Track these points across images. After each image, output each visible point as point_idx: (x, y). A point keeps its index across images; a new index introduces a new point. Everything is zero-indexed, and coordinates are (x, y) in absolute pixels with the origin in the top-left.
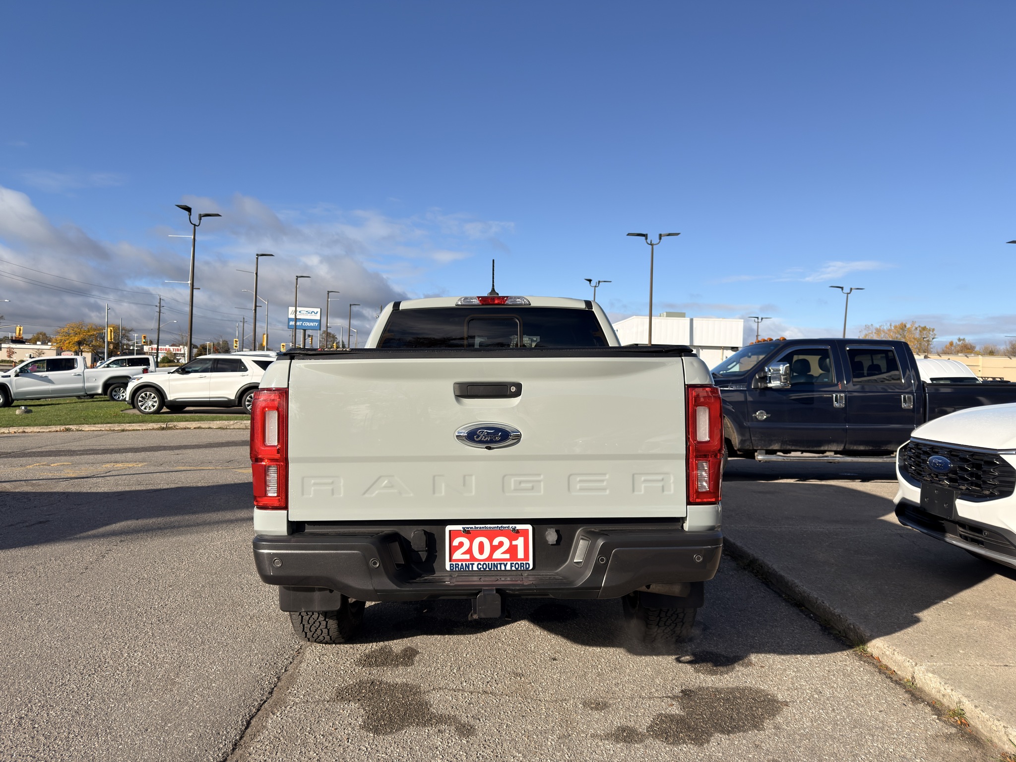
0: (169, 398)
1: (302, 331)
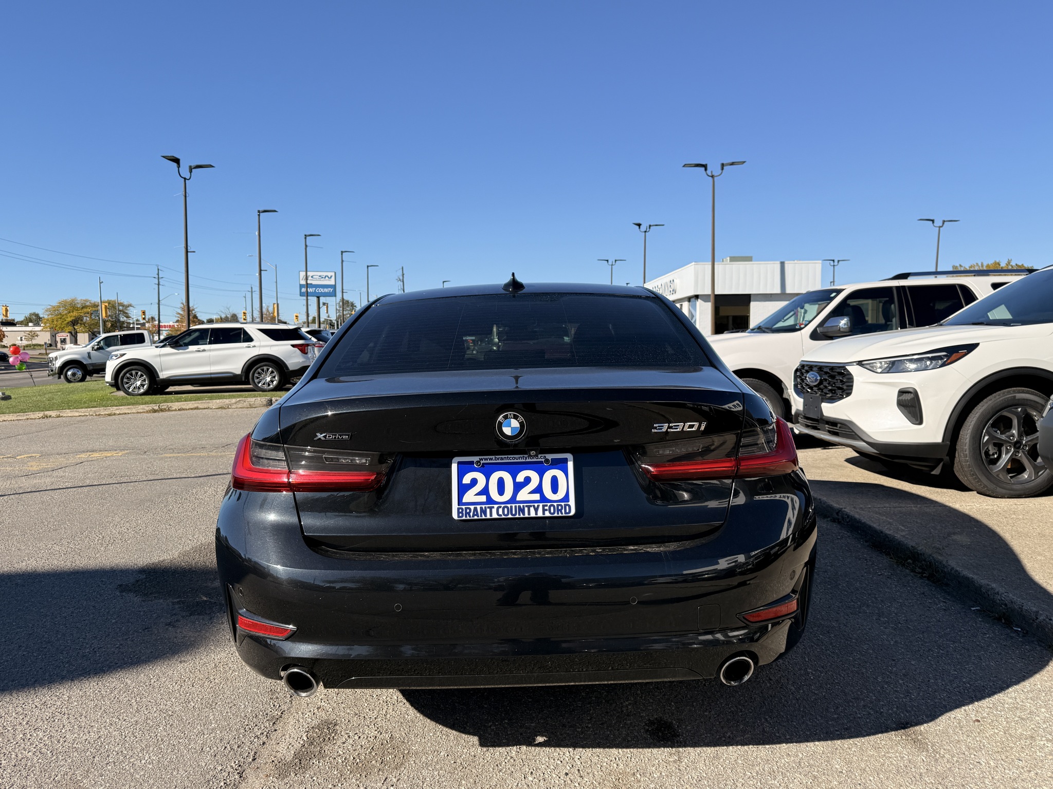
0: (160, 376)
1: (315, 299)
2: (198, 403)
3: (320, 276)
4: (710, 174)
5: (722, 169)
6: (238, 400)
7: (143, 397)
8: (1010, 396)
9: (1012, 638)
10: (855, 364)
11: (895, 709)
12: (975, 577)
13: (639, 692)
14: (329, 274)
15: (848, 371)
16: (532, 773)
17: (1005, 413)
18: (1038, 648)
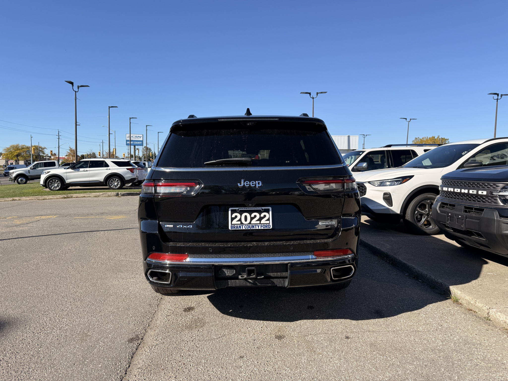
0: (67, 182)
1: (132, 147)
2: (85, 194)
3: (136, 136)
4: (312, 97)
5: (317, 95)
6: (103, 193)
7: (59, 191)
8: (425, 196)
9: (418, 283)
10: (367, 182)
11: (375, 306)
12: (407, 263)
13: (286, 302)
14: (140, 136)
15: (365, 185)
16: (250, 327)
17: (423, 202)
18: (426, 287)
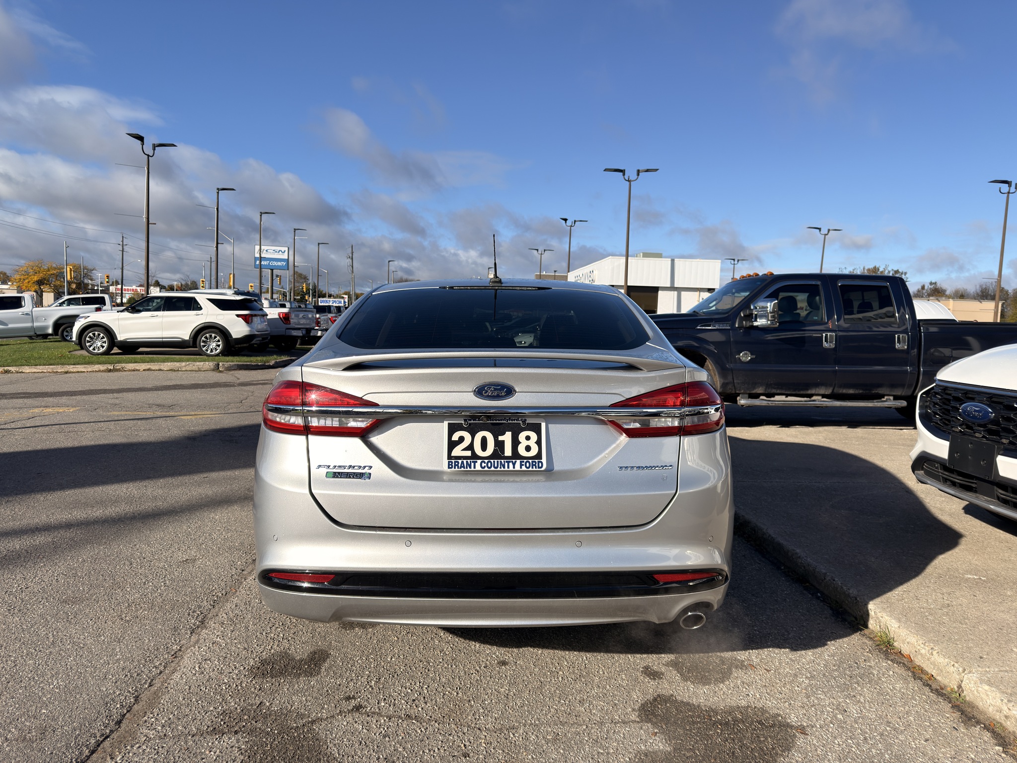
0: (119, 339)
1: (269, 271)
3: (274, 250)
4: (627, 179)
5: (638, 175)
6: (188, 363)
7: (101, 357)
14: (282, 249)
